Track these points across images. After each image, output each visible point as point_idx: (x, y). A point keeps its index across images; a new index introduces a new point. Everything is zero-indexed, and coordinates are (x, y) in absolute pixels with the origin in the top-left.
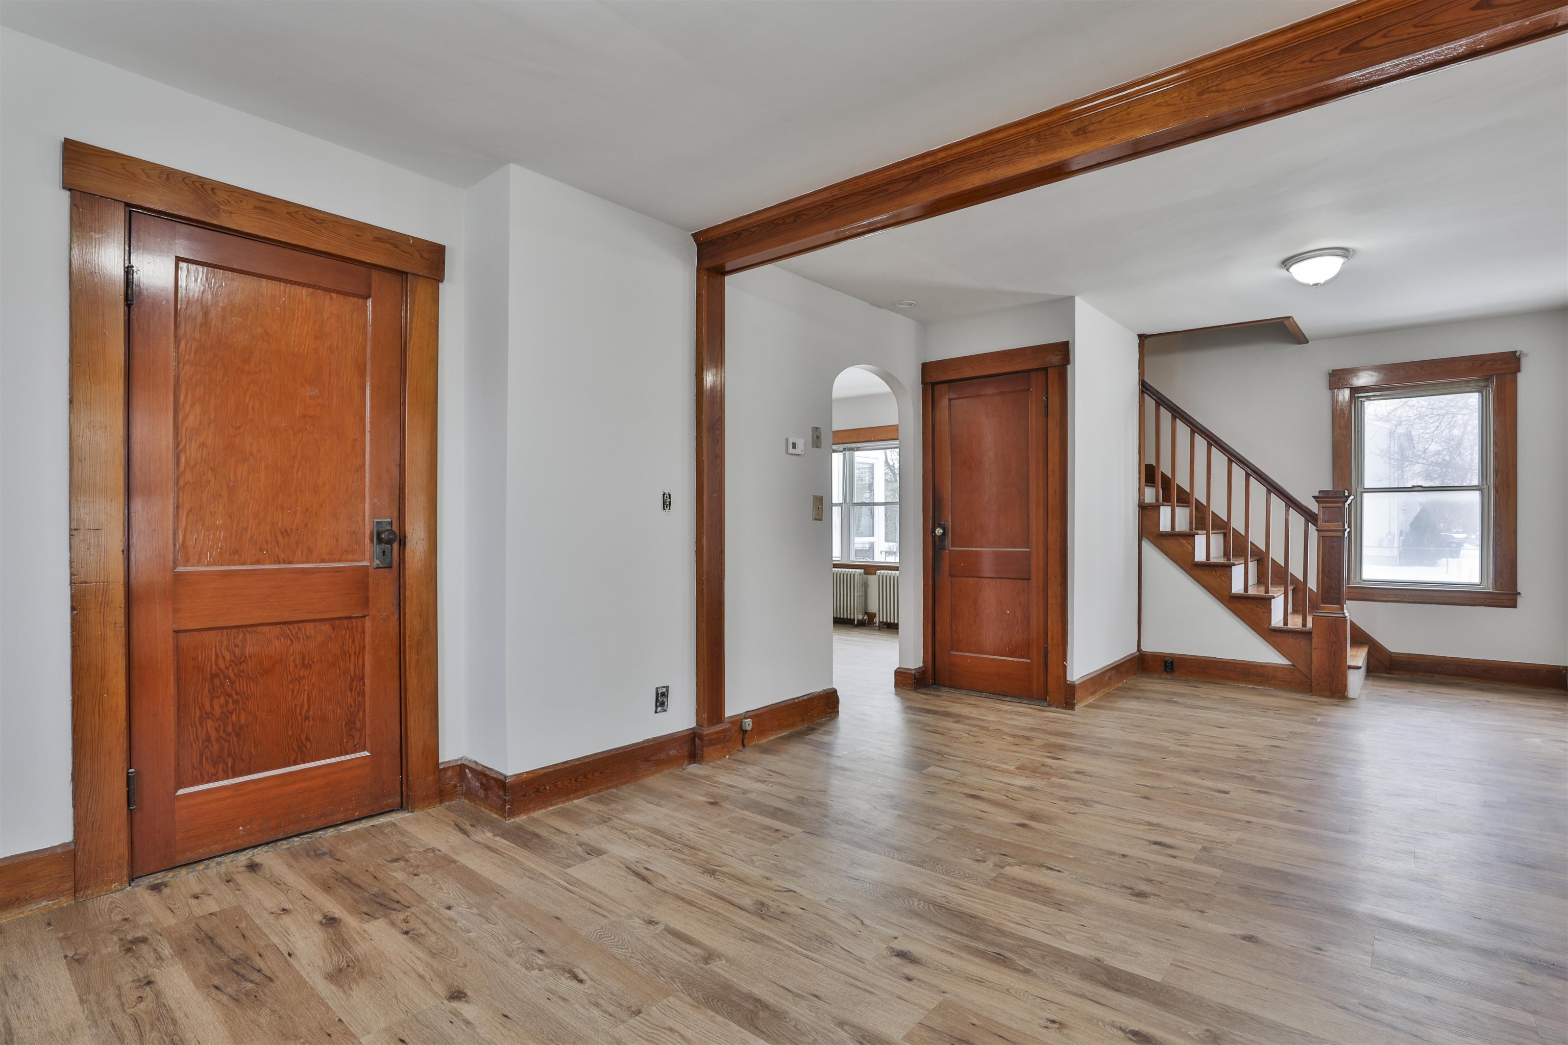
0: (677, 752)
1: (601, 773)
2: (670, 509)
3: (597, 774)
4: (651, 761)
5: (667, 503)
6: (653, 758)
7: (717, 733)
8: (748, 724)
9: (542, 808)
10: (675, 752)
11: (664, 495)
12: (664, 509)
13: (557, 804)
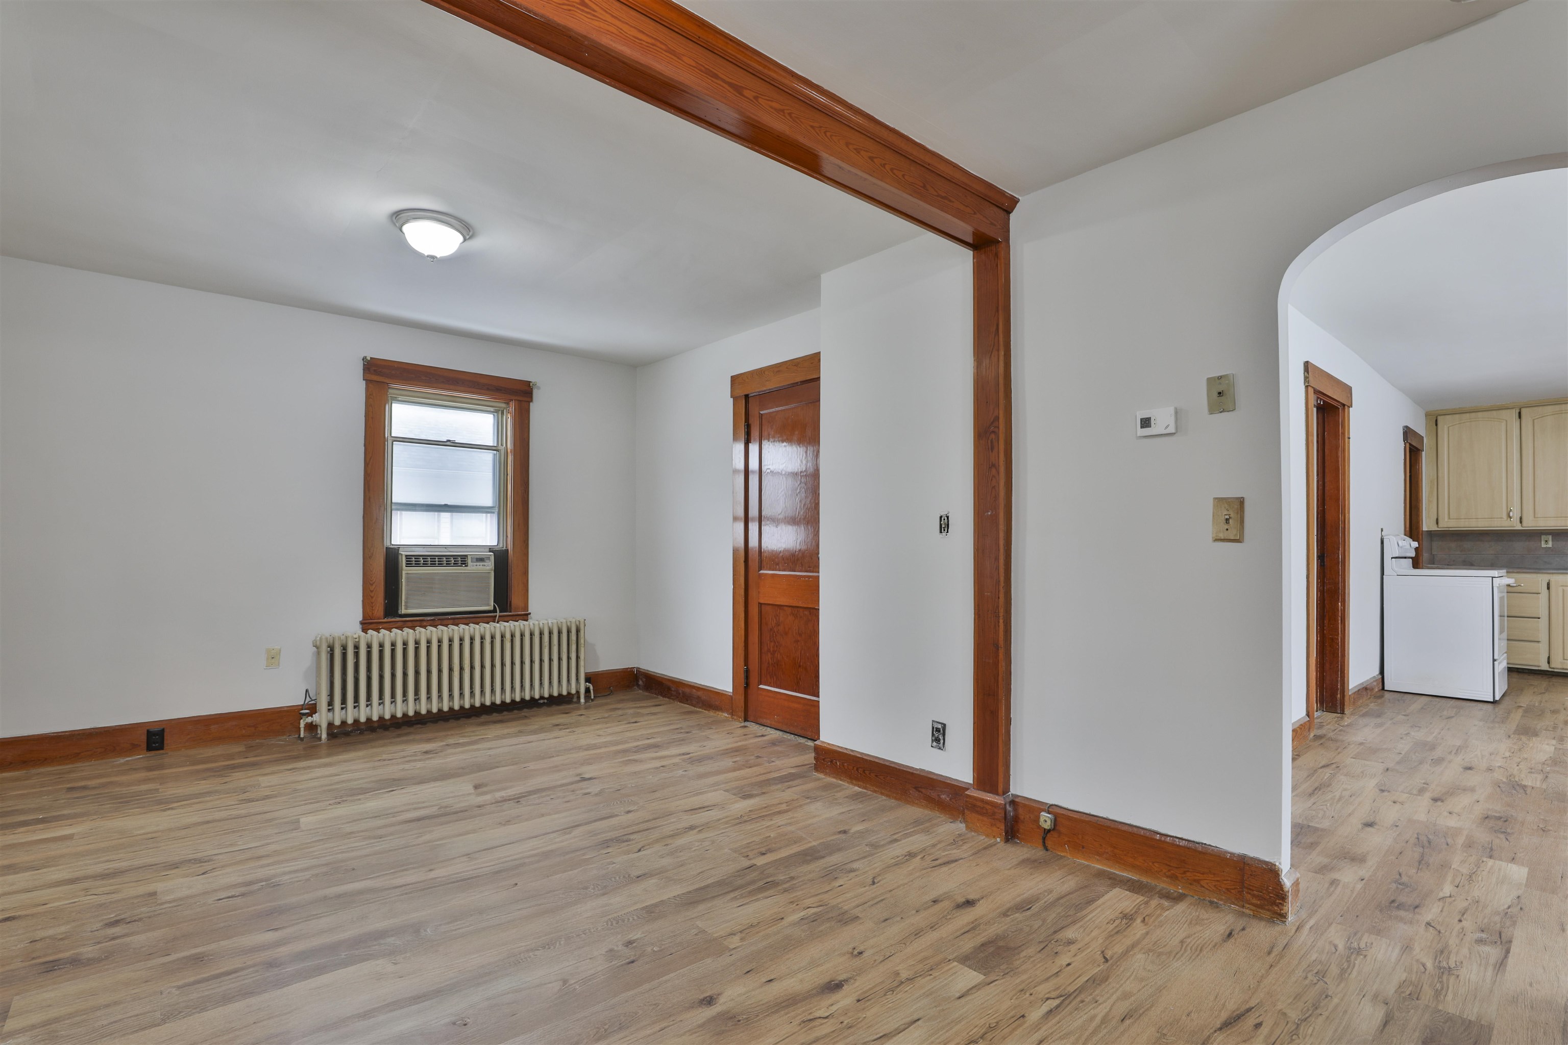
0: (950, 799)
1: (876, 776)
2: (948, 532)
3: (873, 775)
4: (922, 793)
5: (944, 525)
6: (923, 790)
7: (982, 801)
8: (1046, 821)
9: (834, 777)
10: (948, 799)
11: (941, 517)
12: (941, 532)
13: (844, 781)
